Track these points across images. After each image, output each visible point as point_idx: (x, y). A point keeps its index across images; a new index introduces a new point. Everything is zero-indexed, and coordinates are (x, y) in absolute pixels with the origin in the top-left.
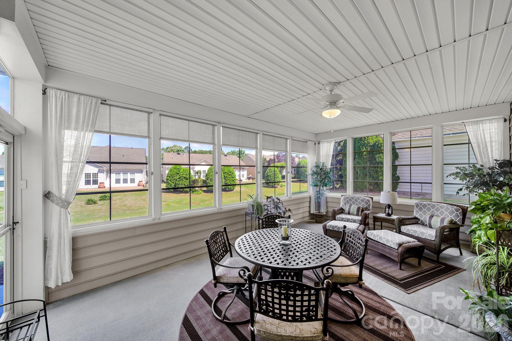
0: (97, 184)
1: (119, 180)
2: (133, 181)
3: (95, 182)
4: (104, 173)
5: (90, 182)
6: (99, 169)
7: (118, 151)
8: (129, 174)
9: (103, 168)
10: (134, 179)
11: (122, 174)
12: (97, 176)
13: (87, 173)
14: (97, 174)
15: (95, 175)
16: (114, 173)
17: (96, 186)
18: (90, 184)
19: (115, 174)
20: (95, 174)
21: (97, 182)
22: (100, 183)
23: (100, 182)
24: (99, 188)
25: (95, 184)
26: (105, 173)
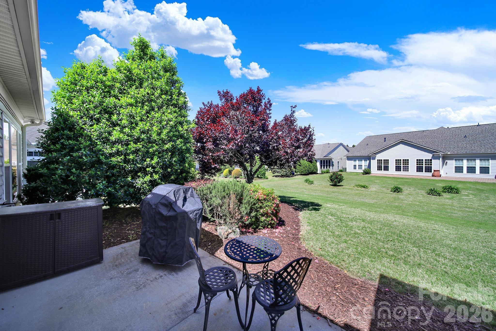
0: (431, 172)
1: (461, 168)
2: (485, 170)
3: (429, 169)
4: (439, 159)
5: (422, 169)
6: (433, 155)
7: (455, 132)
8: (478, 161)
9: (438, 153)
10: (488, 167)
11: (466, 161)
12: (431, 162)
13: (419, 159)
14: (431, 160)
17: (430, 174)
18: (422, 171)
19: (454, 161)
20: (428, 160)
21: (431, 169)
22: (435, 171)
23: (434, 169)
24: (433, 176)
25: (428, 172)
26: (441, 159)
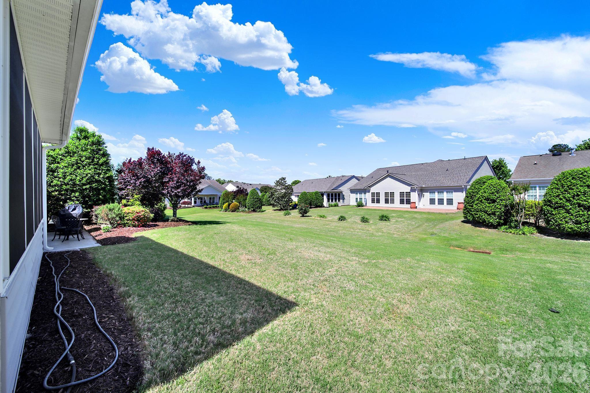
0: (410, 204)
1: (434, 200)
2: (450, 202)
3: (408, 202)
5: (404, 201)
6: (411, 188)
8: (445, 193)
9: (414, 186)
10: (452, 199)
11: (437, 193)
12: (410, 195)
13: (401, 192)
14: (410, 193)
15: (408, 194)
16: (428, 192)
17: (409, 206)
18: (404, 204)
20: (408, 192)
21: (410, 201)
22: (412, 203)
23: (412, 201)
24: (412, 207)
25: (408, 204)
26: (416, 192)
